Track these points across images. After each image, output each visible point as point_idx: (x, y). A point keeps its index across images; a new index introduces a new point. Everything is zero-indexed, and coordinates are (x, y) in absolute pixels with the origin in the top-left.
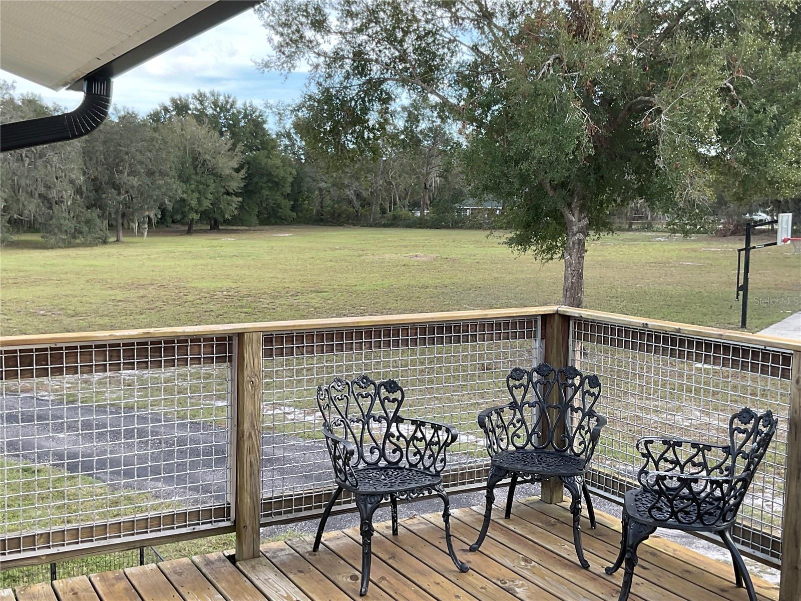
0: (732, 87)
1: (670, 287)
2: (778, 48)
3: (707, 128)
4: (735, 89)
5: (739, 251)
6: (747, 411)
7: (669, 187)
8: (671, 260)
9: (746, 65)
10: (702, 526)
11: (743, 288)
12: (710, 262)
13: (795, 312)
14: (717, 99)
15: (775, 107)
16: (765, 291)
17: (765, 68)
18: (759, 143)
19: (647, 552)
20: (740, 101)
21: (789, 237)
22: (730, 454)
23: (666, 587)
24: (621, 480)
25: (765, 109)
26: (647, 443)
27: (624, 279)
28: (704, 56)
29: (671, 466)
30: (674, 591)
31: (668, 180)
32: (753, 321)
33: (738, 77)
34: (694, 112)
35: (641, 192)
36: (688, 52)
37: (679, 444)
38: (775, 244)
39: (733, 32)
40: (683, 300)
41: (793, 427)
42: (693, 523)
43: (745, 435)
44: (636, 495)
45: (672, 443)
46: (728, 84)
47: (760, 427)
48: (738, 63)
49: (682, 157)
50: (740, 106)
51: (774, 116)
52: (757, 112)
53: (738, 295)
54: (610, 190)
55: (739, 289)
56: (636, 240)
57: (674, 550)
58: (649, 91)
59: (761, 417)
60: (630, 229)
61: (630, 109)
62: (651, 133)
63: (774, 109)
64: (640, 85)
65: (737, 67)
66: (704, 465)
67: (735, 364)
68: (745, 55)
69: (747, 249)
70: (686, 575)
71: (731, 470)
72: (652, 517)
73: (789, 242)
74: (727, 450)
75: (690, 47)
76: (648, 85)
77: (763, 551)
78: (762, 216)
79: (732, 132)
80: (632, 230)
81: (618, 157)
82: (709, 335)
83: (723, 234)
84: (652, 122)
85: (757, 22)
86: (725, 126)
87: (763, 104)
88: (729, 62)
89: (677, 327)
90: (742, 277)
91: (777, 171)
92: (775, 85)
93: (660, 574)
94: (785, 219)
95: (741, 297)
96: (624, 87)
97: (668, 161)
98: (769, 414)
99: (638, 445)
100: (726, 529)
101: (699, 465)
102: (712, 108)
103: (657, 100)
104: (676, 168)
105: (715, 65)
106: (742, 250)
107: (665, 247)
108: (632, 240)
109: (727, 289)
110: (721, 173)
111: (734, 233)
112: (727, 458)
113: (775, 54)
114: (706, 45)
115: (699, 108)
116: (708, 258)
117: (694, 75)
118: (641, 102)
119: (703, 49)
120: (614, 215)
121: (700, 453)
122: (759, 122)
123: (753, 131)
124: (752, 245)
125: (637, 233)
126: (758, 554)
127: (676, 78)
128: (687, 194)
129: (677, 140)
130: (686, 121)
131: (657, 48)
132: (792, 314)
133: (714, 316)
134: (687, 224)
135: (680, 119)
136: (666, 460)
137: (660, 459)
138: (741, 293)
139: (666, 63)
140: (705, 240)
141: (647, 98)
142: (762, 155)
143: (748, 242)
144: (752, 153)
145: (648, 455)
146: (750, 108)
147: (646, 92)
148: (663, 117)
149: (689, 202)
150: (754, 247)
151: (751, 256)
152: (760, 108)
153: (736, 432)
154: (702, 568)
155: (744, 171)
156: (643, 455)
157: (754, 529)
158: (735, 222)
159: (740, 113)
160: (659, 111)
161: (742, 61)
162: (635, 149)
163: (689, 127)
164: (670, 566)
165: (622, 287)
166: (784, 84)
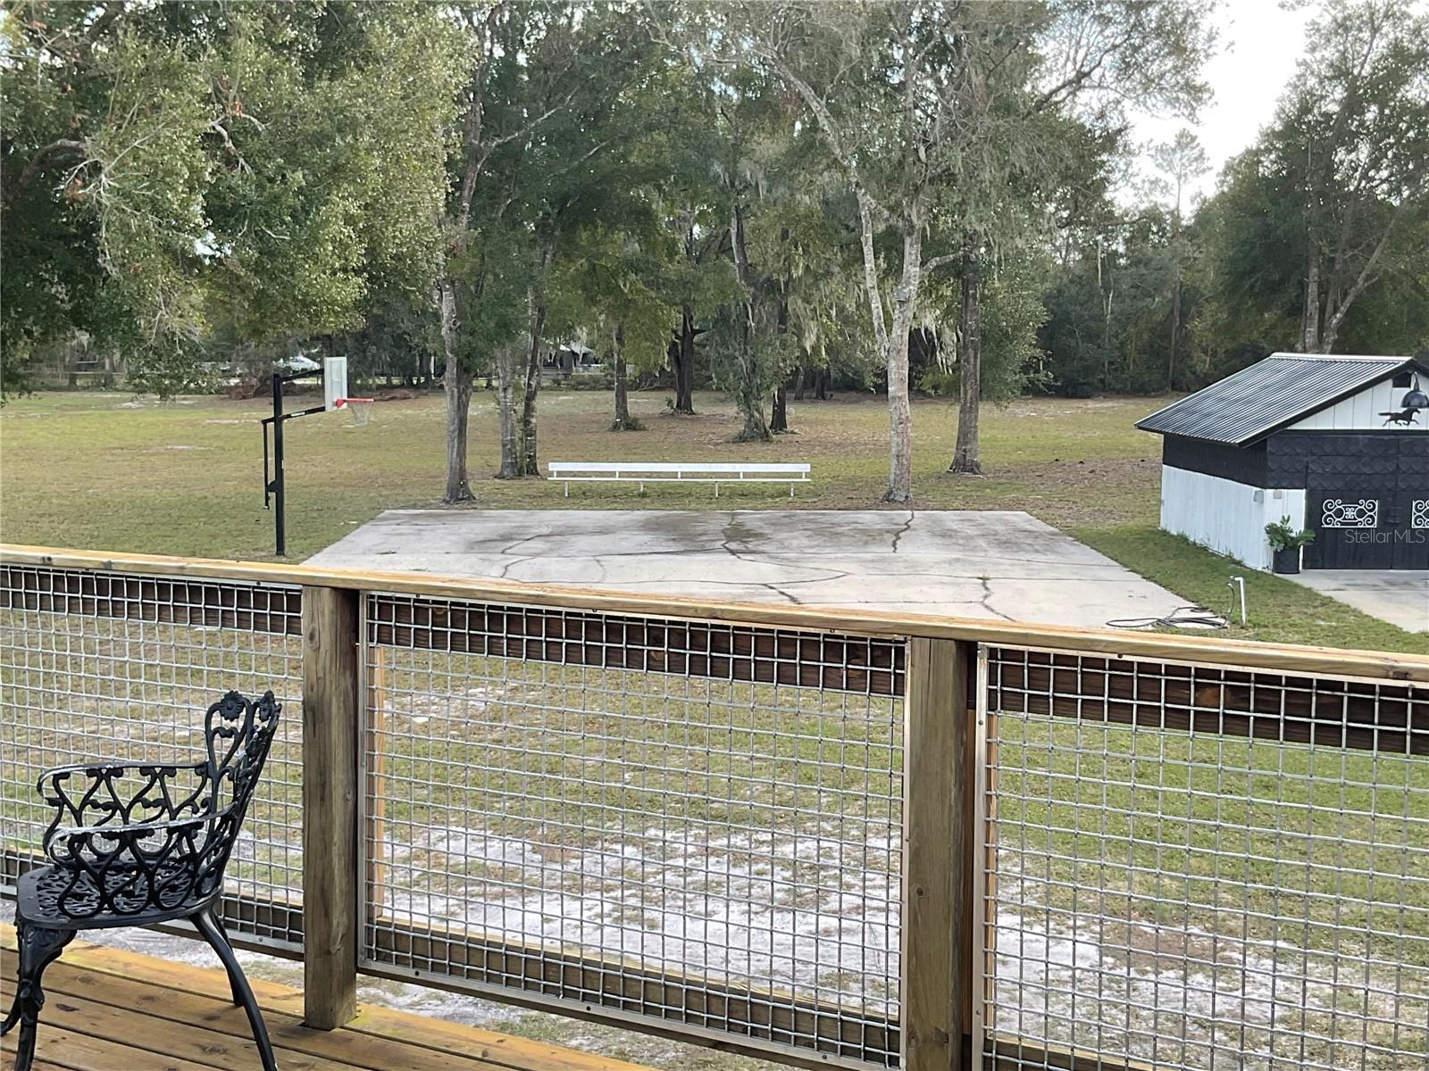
0: (225, 133)
1: (151, 492)
2: (300, 70)
3: (185, 204)
4: (231, 137)
5: (265, 422)
6: (232, 696)
7: (126, 308)
8: (151, 443)
9: (247, 95)
10: (158, 912)
11: (276, 487)
12: (221, 443)
13: (364, 522)
14: (200, 153)
15: (299, 175)
16: (315, 489)
17: (279, 105)
18: (279, 235)
19: (75, 978)
20: (241, 160)
21: (345, 398)
22: (208, 776)
23: (109, 1035)
24: (21, 856)
25: (284, 176)
26: (57, 778)
27: (64, 480)
28: (170, 74)
29: (105, 814)
30: (123, 1039)
31: (123, 296)
32: (296, 542)
33: (234, 117)
34: (161, 174)
35: (78, 318)
36: (141, 64)
37: (118, 772)
38: (323, 409)
39: (222, 37)
40: (175, 513)
41: (309, 714)
42: (143, 909)
43: (232, 740)
44: (41, 879)
45: (104, 771)
46: (219, 128)
47: (257, 721)
48: (233, 92)
49: (145, 255)
50: (243, 168)
51: (300, 188)
52: (271, 180)
53: (267, 498)
54: (17, 312)
55: (269, 488)
56: (85, 407)
57: (127, 965)
58: (77, 130)
59: (256, 705)
60: (72, 387)
61: (41, 162)
62: (85, 207)
63: (298, 177)
64: (57, 118)
65: (231, 98)
66: (164, 803)
67: (211, 617)
68: (243, 78)
69: (278, 419)
70: (147, 1006)
71: (210, 804)
72: (65, 913)
73: (345, 405)
74: (203, 769)
75: (144, 56)
76: (74, 119)
77: (276, 935)
78: (303, 362)
79: (230, 214)
80: (76, 389)
81: (28, 251)
82: (162, 570)
83: (241, 394)
84: (85, 187)
85: (259, 24)
86: (217, 202)
87: (279, 167)
88: (216, 89)
89: (105, 560)
90: (272, 468)
91: (313, 286)
92: (298, 135)
93: (98, 1013)
94: (335, 366)
95: (272, 502)
96: (25, 120)
97: (120, 260)
98: (269, 698)
99: (40, 785)
100: (202, 909)
101: (156, 804)
102: (192, 169)
103: (90, 146)
104: (136, 275)
105: (192, 92)
106: (270, 420)
107: (140, 419)
108: (76, 407)
109: (251, 490)
110: (220, 286)
111: (259, 393)
112: (203, 785)
113: (294, 81)
114: (172, 56)
115: (169, 167)
116: (217, 437)
117: (156, 108)
118: (63, 149)
119: (169, 60)
120: (41, 361)
121: (158, 783)
122: (276, 199)
123: (267, 213)
124: (285, 412)
125: (87, 395)
126: (268, 941)
127: (124, 108)
128: (160, 321)
129: (134, 223)
130: (148, 188)
131: (85, 49)
132: (358, 526)
133: (229, 539)
134: (165, 376)
135: (135, 185)
136: (95, 805)
137: (83, 806)
138: (272, 495)
139: (103, 82)
140: (211, 404)
141: (74, 143)
142: (286, 256)
143: (278, 407)
144: (268, 252)
145: (60, 801)
146: (259, 173)
147: (71, 131)
148: (104, 179)
149: (165, 335)
150: (289, 416)
151: (284, 432)
152: (275, 174)
153: (217, 736)
154: (176, 986)
155: (256, 282)
156: (52, 802)
157: (259, 901)
158: (261, 374)
159: (241, 180)
160: (96, 169)
161: (240, 89)
162: (60, 238)
163: (153, 200)
164: (115, 996)
165: (59, 496)
166: (313, 135)
